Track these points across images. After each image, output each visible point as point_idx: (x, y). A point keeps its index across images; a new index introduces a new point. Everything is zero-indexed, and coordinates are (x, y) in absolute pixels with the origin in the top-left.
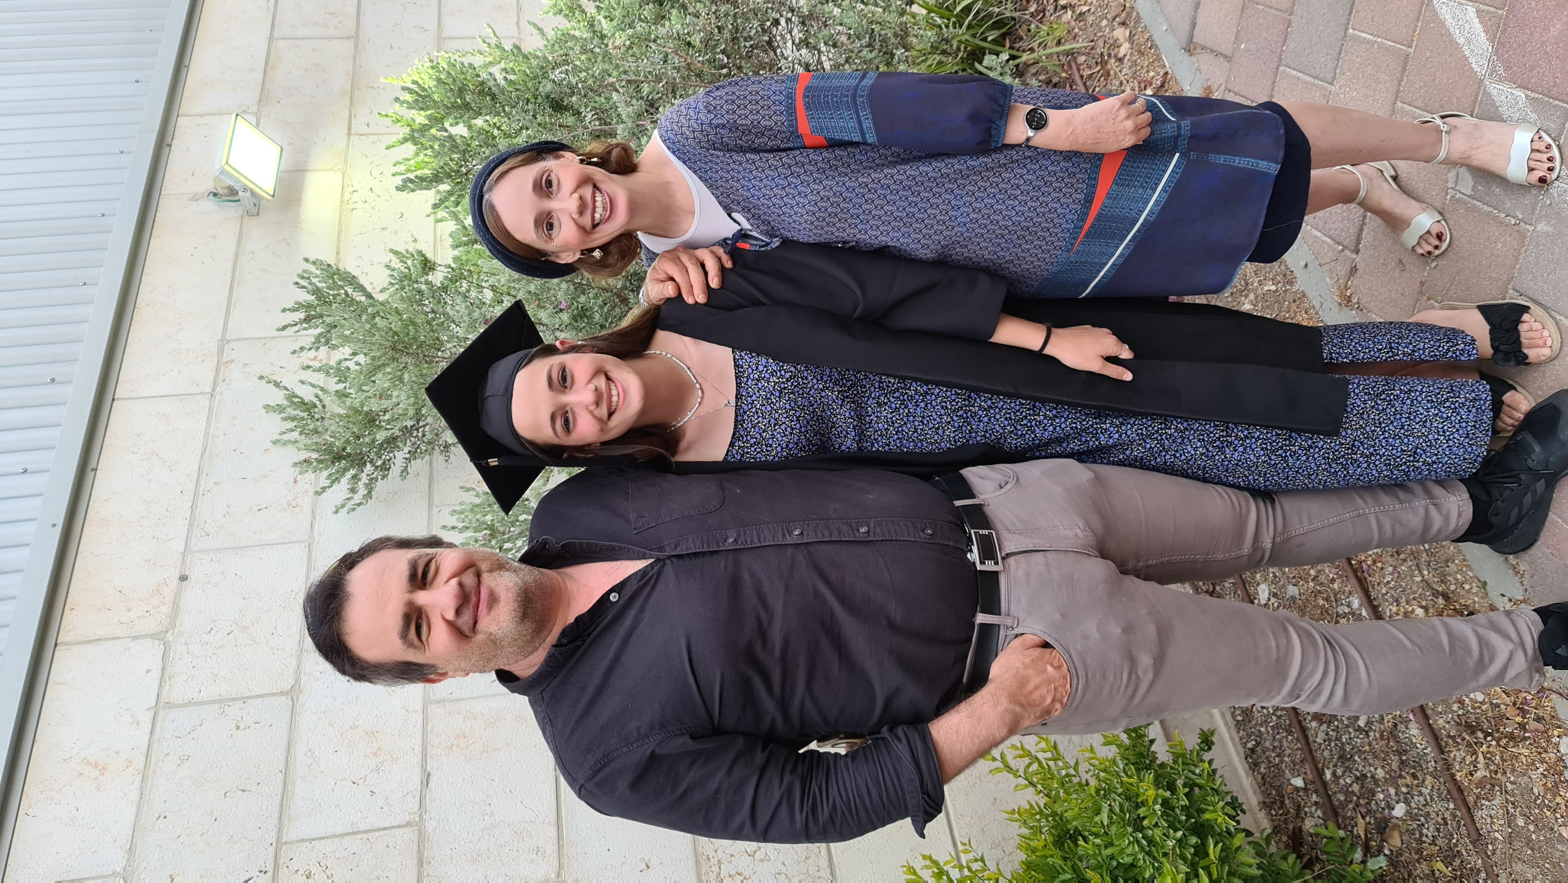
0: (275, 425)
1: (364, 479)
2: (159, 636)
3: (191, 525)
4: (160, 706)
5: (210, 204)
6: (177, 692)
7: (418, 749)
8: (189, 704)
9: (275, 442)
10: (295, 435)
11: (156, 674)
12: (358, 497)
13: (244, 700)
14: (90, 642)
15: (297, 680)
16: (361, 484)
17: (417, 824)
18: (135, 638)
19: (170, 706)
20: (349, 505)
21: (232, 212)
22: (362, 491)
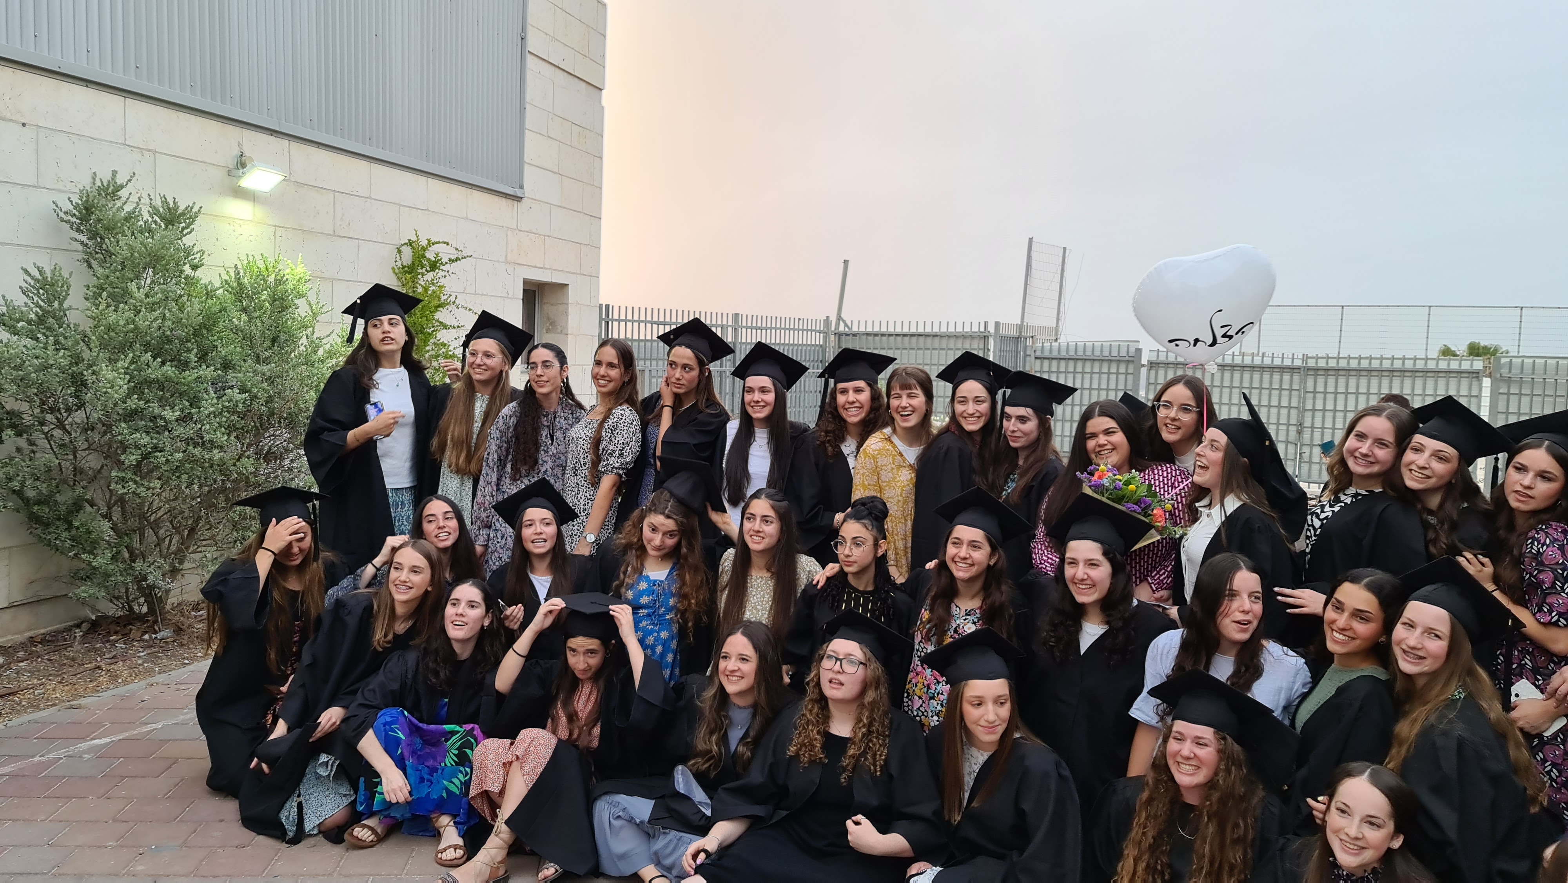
1: (74, 220)
5: (236, 152)
12: (62, 214)
16: (70, 217)
21: (231, 163)
22: (65, 218)
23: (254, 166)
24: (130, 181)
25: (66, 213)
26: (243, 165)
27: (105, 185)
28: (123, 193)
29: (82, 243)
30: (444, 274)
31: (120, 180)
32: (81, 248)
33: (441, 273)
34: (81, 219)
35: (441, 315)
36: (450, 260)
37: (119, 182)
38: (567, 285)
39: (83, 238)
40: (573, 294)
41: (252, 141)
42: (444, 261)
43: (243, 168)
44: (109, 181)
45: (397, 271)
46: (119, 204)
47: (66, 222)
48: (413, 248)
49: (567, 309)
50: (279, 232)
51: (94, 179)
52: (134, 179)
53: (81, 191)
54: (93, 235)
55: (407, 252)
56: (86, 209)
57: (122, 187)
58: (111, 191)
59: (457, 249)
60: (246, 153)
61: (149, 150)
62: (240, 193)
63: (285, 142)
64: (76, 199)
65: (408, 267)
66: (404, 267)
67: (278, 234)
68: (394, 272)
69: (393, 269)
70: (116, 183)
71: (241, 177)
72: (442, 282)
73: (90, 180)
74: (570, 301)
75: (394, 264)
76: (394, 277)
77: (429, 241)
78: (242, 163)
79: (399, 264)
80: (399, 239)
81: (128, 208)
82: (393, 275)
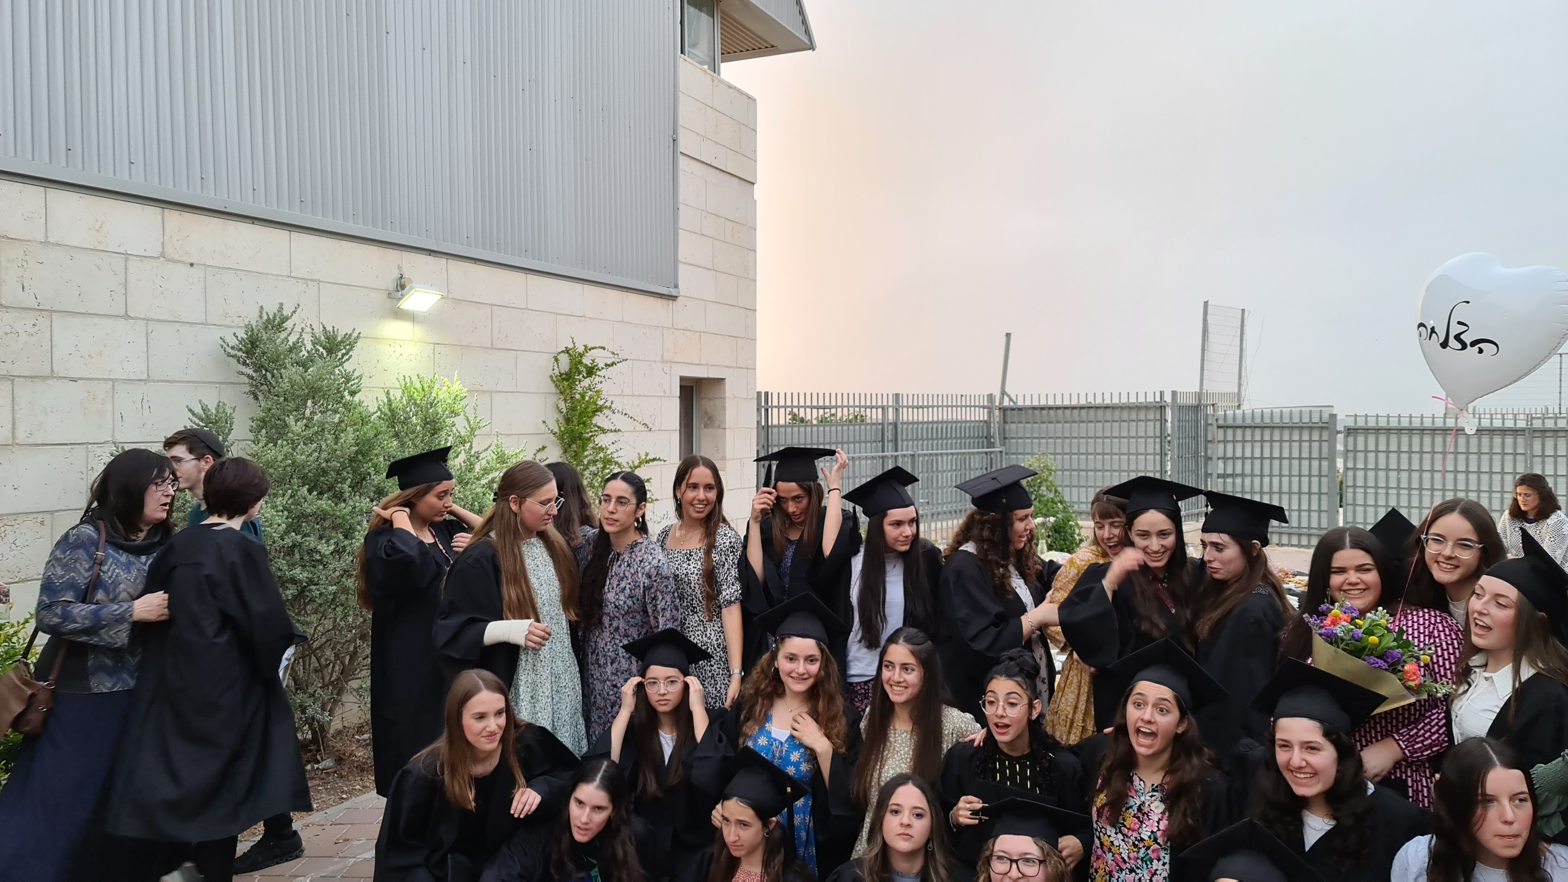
0: (271, 309)
2: (163, 254)
3: (220, 268)
4: (127, 256)
5: (396, 275)
6: (133, 264)
7: (90, 376)
8: (126, 269)
9: (262, 307)
10: (265, 317)
11: (144, 254)
13: (126, 294)
14: (163, 223)
15: (132, 318)
17: (52, 376)
18: (163, 243)
19: (126, 261)
20: (225, 346)
21: (391, 286)
23: (412, 288)
24: (294, 312)
25: (233, 348)
26: (403, 287)
27: (271, 317)
28: (288, 324)
29: (248, 376)
30: (600, 379)
31: (286, 312)
32: (247, 380)
33: (598, 379)
34: (247, 353)
35: (599, 420)
36: (606, 365)
37: (285, 313)
38: (722, 380)
39: (250, 371)
40: (730, 389)
41: (412, 263)
42: (600, 366)
43: (403, 289)
44: (275, 314)
45: (555, 379)
46: (283, 335)
47: (232, 356)
48: (570, 355)
49: (724, 403)
50: (438, 349)
51: (261, 313)
52: (299, 310)
53: (246, 326)
54: (258, 368)
55: (565, 360)
56: (252, 343)
57: (287, 318)
58: (276, 324)
59: (613, 353)
60: (406, 275)
61: (313, 280)
62: (400, 315)
63: (443, 261)
64: (242, 334)
65: (566, 374)
66: (561, 375)
67: (437, 351)
68: (552, 380)
69: (551, 377)
70: (282, 315)
71: (400, 299)
72: (599, 387)
73: (257, 314)
74: (727, 395)
75: (551, 373)
76: (553, 386)
77: (585, 346)
78: (401, 286)
79: (557, 372)
80: (557, 347)
81: (292, 339)
82: (552, 383)
